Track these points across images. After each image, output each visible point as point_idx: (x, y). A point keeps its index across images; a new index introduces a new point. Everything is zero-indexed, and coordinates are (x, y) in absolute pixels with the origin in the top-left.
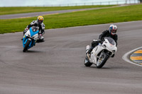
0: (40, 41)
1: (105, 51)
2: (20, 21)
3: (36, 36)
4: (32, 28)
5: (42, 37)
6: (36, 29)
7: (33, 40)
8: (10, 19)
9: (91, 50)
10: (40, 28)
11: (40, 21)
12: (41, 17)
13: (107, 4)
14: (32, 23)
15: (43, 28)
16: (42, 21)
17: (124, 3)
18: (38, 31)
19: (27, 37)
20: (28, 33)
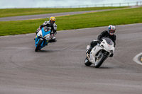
0: (52, 41)
1: (103, 51)
2: (31, 23)
3: (48, 36)
4: (44, 28)
5: (54, 37)
6: (48, 29)
7: (44, 40)
8: (21, 21)
9: (90, 50)
10: (53, 28)
11: (52, 22)
12: (53, 18)
13: (118, 5)
14: (44, 24)
15: (55, 28)
16: (54, 22)
17: (135, 4)
18: (50, 31)
19: (39, 37)
20: (40, 33)
